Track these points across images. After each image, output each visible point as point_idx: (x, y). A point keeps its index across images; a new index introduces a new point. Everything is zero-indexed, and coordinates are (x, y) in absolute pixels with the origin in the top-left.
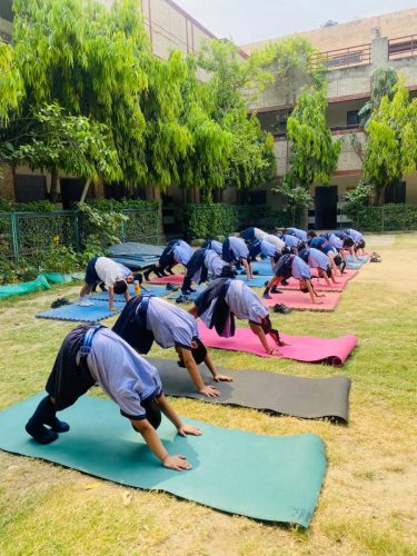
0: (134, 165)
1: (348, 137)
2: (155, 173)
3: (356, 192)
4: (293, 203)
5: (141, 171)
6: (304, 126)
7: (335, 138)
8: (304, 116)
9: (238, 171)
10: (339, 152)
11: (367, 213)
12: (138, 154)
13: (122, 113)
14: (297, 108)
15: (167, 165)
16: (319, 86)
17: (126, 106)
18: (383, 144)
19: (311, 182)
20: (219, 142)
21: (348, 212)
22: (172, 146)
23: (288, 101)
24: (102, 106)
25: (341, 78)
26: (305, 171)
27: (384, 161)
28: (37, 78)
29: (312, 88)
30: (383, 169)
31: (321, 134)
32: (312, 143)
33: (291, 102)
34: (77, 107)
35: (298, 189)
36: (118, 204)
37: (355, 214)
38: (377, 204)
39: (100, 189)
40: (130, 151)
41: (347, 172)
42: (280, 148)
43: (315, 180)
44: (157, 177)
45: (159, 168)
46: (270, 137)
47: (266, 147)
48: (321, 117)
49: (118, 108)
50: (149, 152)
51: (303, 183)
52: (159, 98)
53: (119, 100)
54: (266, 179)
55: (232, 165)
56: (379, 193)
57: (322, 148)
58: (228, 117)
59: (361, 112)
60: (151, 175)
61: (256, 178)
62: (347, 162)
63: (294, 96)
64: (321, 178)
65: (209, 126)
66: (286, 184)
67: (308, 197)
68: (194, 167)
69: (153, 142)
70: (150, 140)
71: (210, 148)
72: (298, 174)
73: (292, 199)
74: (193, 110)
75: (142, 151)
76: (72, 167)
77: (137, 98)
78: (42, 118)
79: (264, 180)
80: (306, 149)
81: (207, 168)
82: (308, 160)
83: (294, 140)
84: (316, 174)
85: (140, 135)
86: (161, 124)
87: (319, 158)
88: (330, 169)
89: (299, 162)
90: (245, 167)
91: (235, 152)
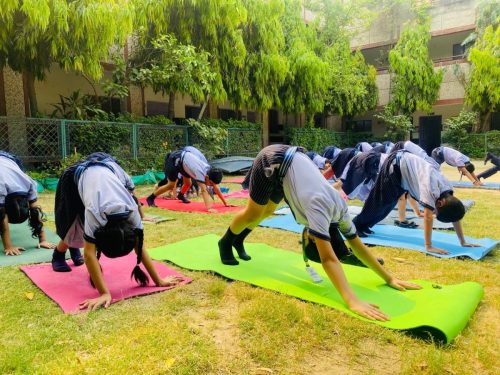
0: (239, 90)
1: (451, 68)
2: (257, 97)
3: (458, 119)
4: (394, 130)
5: (245, 95)
6: (405, 57)
7: (437, 70)
8: (406, 48)
9: (340, 99)
10: (440, 81)
11: (469, 140)
12: (243, 81)
13: (226, 44)
14: (400, 42)
15: (268, 90)
16: (423, 21)
17: (230, 38)
18: (486, 72)
19: (414, 110)
20: (316, 71)
21: (449, 139)
22: (272, 73)
23: (392, 37)
24: (210, 38)
25: (445, 12)
26: (407, 100)
27: (486, 88)
28: (157, 17)
29: (415, 24)
30: (485, 96)
31: (423, 65)
32: (414, 73)
33: (395, 37)
34: (189, 40)
35: (399, 116)
36: (224, 123)
38: (480, 131)
39: (213, 112)
40: (236, 79)
41: (449, 101)
42: (383, 81)
43: (418, 108)
44: (259, 101)
45: (261, 94)
46: (372, 70)
47: (368, 79)
48: (423, 49)
49: (223, 39)
50: (252, 79)
51: (405, 111)
52: (261, 31)
53: (223, 33)
54: (369, 107)
55: (335, 94)
56: (482, 120)
57: (423, 78)
58: (330, 51)
59: (464, 43)
60: (254, 100)
61: (359, 107)
62: (449, 91)
63: (399, 31)
64: (423, 107)
65: (308, 57)
66: (388, 112)
67: (409, 124)
68: (296, 94)
69: (256, 70)
70: (254, 69)
71: (309, 77)
72: (400, 103)
73: (394, 125)
74: (296, 44)
75: (246, 78)
76: (183, 88)
77: (240, 31)
78: (157, 46)
79: (366, 108)
80: (408, 80)
81: (308, 95)
82: (409, 89)
83: (396, 72)
84: (418, 102)
85: (240, 62)
86: (263, 55)
87: (421, 86)
88: (432, 98)
89: (401, 91)
90: (347, 96)
91: (335, 82)
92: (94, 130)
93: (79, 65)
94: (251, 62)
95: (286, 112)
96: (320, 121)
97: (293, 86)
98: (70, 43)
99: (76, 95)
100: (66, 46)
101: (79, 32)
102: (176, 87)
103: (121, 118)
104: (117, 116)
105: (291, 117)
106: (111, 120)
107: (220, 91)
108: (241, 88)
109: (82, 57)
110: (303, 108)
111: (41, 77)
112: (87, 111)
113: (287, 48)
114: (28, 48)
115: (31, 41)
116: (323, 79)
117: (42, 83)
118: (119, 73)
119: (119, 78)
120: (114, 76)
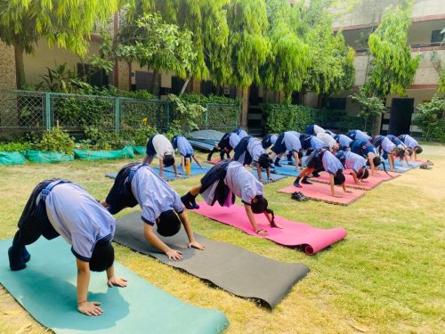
0: (221, 67)
1: (428, 54)
2: (238, 75)
3: (430, 105)
4: (367, 111)
5: (227, 73)
6: (385, 42)
7: (414, 55)
8: (386, 33)
9: (318, 79)
10: (417, 67)
11: (438, 125)
12: (226, 58)
13: (210, 24)
14: (380, 26)
15: (249, 68)
16: (405, 6)
17: (214, 18)
19: (388, 92)
20: (296, 52)
21: (419, 123)
22: (254, 52)
23: (374, 19)
24: (194, 17)
26: (382, 83)
29: (397, 9)
31: (401, 50)
32: (392, 57)
33: (377, 21)
34: (174, 18)
35: (372, 99)
36: (205, 99)
37: (426, 125)
39: (197, 86)
40: (219, 56)
42: (360, 63)
43: (391, 91)
44: (240, 78)
45: (242, 72)
46: (351, 52)
47: (347, 60)
48: (403, 35)
49: (207, 19)
50: (234, 57)
51: (380, 93)
52: (245, 12)
53: (207, 13)
54: (345, 87)
55: (313, 73)
57: (400, 63)
58: (312, 32)
59: (443, 31)
60: (235, 77)
61: (335, 86)
62: (424, 77)
63: (380, 15)
64: (397, 91)
65: (289, 39)
66: (363, 94)
67: (381, 106)
68: (276, 73)
69: (239, 49)
70: (236, 48)
71: (289, 58)
72: (375, 85)
73: (367, 106)
74: (279, 24)
75: (229, 56)
76: (166, 65)
77: (225, 11)
78: (141, 24)
79: (342, 88)
80: (385, 64)
81: (287, 74)
82: (385, 72)
83: (374, 55)
84: (392, 85)
85: (222, 42)
86: (246, 34)
87: (397, 71)
88: (406, 83)
89: (377, 74)
90: (325, 76)
91: (314, 63)
92: (78, 103)
93: (62, 42)
94: (234, 41)
95: (265, 89)
96: (297, 98)
97: (274, 65)
98: (54, 20)
99: (62, 68)
100: (50, 22)
101: (61, 10)
102: (159, 64)
103: (105, 91)
104: (101, 90)
105: (270, 93)
106: (94, 94)
107: (202, 69)
108: (223, 66)
109: (64, 34)
110: (281, 86)
111: (29, 50)
112: (73, 84)
113: (271, 28)
114: (12, 23)
115: (15, 16)
116: (303, 60)
117: (29, 56)
118: (106, 48)
119: (105, 52)
120: (101, 51)
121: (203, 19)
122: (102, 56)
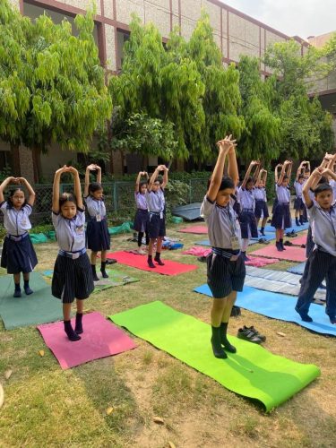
0: (200, 147)
5: (206, 151)
9: (297, 145)
12: (204, 138)
13: (188, 112)
17: (192, 107)
20: (270, 126)
24: (174, 109)
28: (131, 95)
34: (157, 112)
36: (188, 175)
39: (181, 165)
40: (198, 137)
46: (329, 116)
47: (324, 124)
49: (186, 109)
53: (185, 103)
55: (291, 141)
58: (287, 104)
61: (315, 151)
65: (263, 113)
68: (253, 145)
69: (216, 129)
70: (213, 128)
71: (264, 131)
74: (254, 101)
75: (207, 136)
76: (153, 152)
77: (200, 100)
78: (131, 123)
81: (263, 145)
85: (199, 127)
86: (221, 115)
90: (303, 141)
91: (290, 131)
93: (72, 146)
94: (211, 123)
97: (251, 138)
98: (65, 128)
100: (63, 132)
101: (72, 121)
102: (147, 151)
107: (183, 152)
108: (203, 145)
109: (74, 139)
111: (45, 151)
113: (246, 104)
114: (36, 135)
115: (38, 130)
117: (45, 155)
118: (103, 142)
119: (102, 146)
120: (99, 145)
121: (182, 109)
122: (100, 149)
